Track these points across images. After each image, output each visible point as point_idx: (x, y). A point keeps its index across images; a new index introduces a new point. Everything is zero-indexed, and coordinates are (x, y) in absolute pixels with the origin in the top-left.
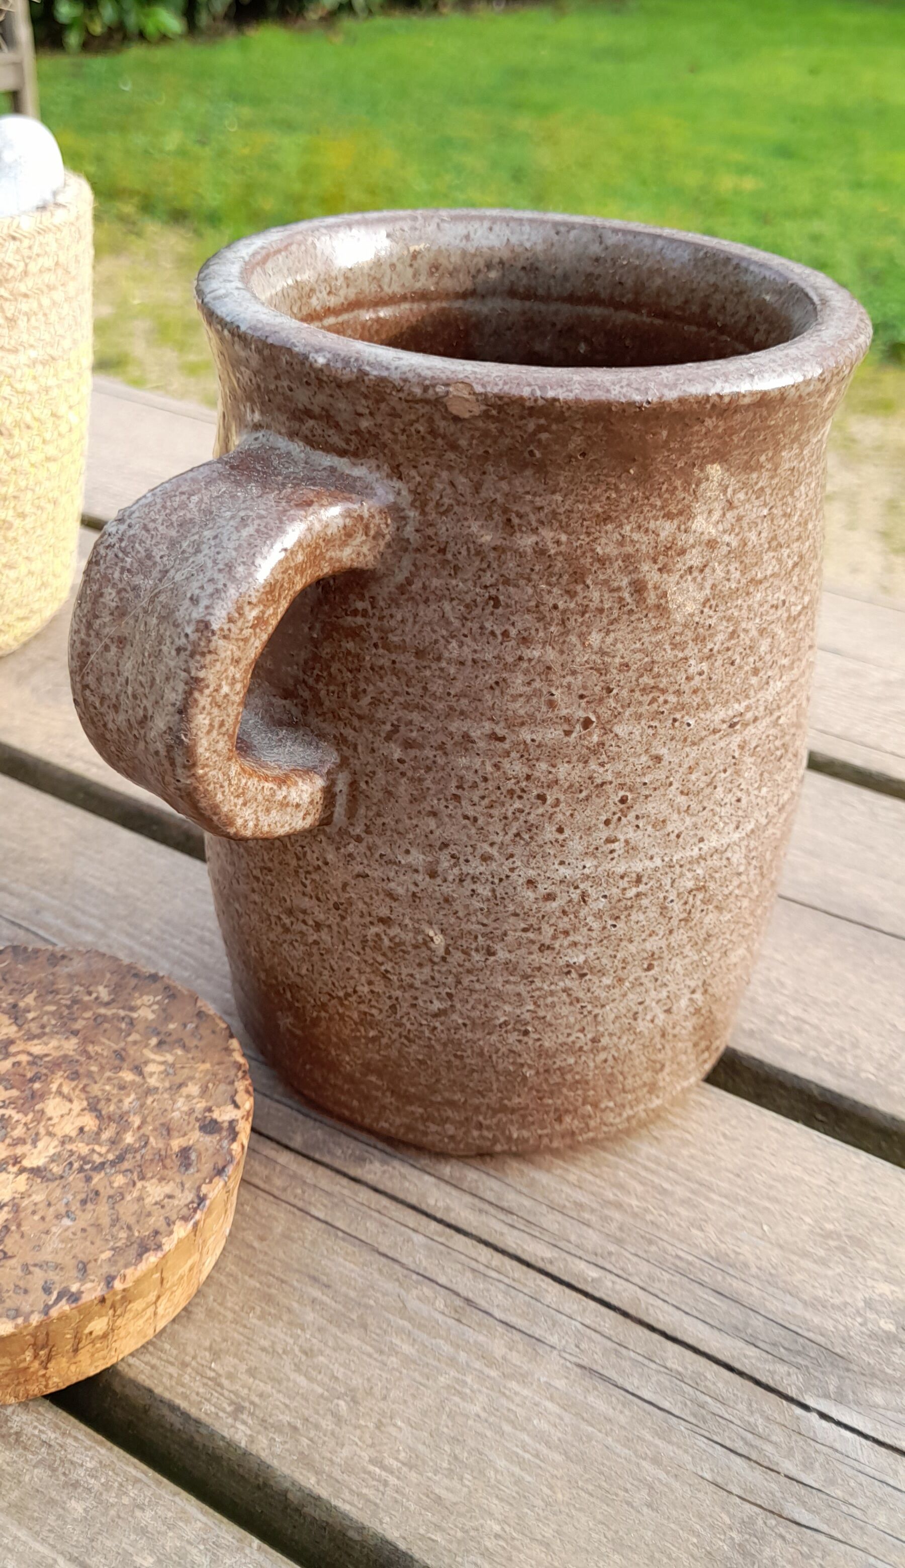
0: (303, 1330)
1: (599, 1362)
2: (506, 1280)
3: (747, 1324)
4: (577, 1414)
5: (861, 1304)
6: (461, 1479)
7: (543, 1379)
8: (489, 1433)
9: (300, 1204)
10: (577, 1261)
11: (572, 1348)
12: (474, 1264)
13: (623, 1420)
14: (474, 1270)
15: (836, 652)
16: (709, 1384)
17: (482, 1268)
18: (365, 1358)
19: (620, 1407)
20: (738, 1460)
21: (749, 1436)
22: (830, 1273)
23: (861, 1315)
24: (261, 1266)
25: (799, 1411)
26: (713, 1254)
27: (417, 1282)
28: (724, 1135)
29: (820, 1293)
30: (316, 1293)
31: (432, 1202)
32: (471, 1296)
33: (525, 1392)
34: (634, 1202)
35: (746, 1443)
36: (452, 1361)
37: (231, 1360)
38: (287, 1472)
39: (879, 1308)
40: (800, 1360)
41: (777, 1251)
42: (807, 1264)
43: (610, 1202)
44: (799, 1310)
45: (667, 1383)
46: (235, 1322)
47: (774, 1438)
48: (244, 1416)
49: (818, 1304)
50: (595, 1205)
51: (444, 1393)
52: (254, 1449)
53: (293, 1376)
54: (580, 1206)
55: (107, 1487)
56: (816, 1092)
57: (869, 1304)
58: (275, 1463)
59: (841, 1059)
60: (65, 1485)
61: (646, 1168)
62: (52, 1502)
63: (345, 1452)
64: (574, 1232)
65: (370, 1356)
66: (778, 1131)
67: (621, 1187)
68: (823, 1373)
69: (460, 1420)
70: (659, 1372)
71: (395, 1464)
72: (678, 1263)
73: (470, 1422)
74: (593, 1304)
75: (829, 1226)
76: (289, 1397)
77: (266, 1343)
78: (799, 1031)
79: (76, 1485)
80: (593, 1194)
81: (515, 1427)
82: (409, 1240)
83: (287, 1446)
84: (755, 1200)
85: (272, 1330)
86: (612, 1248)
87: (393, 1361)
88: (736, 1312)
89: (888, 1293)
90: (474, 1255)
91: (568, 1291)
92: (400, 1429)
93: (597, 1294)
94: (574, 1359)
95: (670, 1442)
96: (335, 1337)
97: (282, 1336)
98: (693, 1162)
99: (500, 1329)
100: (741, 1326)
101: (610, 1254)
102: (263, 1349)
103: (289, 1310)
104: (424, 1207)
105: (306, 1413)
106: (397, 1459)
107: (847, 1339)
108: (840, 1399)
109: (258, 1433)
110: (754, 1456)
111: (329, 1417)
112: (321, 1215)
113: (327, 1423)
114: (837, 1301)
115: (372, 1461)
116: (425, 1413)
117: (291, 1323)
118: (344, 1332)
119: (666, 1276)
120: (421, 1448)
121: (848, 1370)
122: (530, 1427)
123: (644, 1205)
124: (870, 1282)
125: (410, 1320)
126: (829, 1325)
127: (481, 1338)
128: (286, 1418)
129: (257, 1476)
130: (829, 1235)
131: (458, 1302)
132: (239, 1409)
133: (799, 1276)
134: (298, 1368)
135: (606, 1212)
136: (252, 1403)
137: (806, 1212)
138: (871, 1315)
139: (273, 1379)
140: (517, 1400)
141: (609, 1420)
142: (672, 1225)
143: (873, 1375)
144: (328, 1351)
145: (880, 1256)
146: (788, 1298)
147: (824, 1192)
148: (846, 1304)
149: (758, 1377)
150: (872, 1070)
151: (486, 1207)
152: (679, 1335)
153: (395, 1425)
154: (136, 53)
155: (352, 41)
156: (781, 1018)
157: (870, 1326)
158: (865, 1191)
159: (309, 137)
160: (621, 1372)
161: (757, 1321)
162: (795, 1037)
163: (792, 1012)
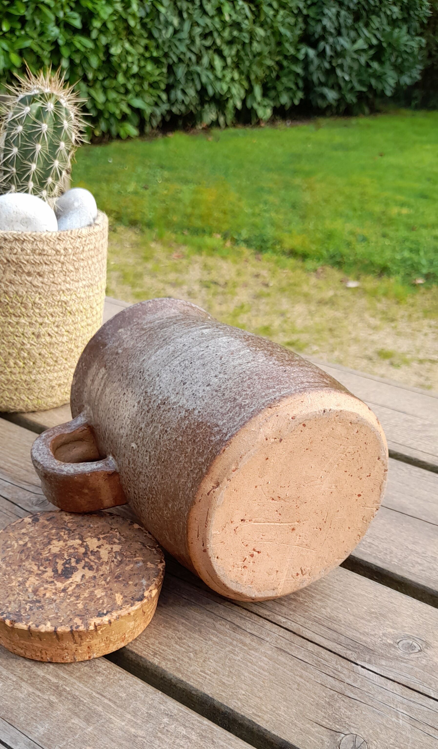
0: (178, 631)
1: (284, 647)
3: (339, 638)
4: (275, 662)
5: (381, 635)
6: (232, 678)
7: (263, 651)
8: (243, 665)
11: (274, 642)
12: (240, 615)
13: (290, 664)
14: (240, 617)
15: (404, 413)
16: (322, 655)
17: (243, 617)
18: (200, 641)
19: (290, 660)
20: (331, 678)
21: (335, 671)
22: (371, 624)
23: (380, 638)
25: (354, 665)
26: (328, 616)
27: (220, 619)
28: (337, 580)
29: (367, 631)
30: (183, 621)
32: (239, 625)
33: (257, 654)
34: (301, 599)
35: (334, 673)
36: (231, 644)
38: (172, 673)
39: (388, 636)
40: (356, 650)
41: (352, 617)
42: (363, 621)
43: (292, 599)
44: (358, 635)
45: (307, 654)
46: (155, 628)
47: (344, 672)
48: (157, 656)
49: (365, 634)
50: (286, 599)
51: (228, 653)
52: (160, 666)
53: (174, 645)
54: (281, 599)
55: (110, 674)
56: (374, 568)
57: (384, 635)
58: (168, 670)
59: (385, 557)
60: (95, 672)
62: (91, 677)
63: (192, 668)
64: (278, 607)
65: (202, 640)
66: (358, 579)
67: (297, 594)
68: (364, 654)
69: (232, 661)
70: (304, 651)
71: (209, 673)
72: (316, 619)
73: (236, 662)
74: (283, 629)
75: (373, 610)
76: (173, 651)
78: (370, 547)
79: (99, 672)
81: (252, 664)
82: (218, 606)
83: (171, 665)
84: (346, 600)
85: (168, 631)
87: (210, 643)
88: (335, 635)
89: (391, 632)
91: (274, 625)
93: (285, 626)
94: (274, 645)
95: (307, 671)
96: (190, 635)
97: (171, 633)
99: (249, 635)
100: (336, 639)
101: (291, 614)
102: (164, 637)
103: (174, 626)
105: (179, 656)
107: (374, 645)
108: (369, 662)
109: (162, 661)
110: (336, 677)
111: (187, 658)
113: (186, 660)
114: (372, 633)
115: (201, 671)
116: (220, 658)
117: (174, 630)
118: (193, 633)
119: (311, 622)
120: (218, 668)
121: (373, 654)
122: (257, 664)
123: (305, 600)
124: (385, 628)
125: (217, 631)
126: (369, 640)
127: (242, 638)
128: (172, 657)
129: (161, 674)
130: (373, 613)
131: (234, 626)
132: (155, 654)
133: (359, 625)
134: (176, 643)
135: (290, 601)
136: (160, 652)
137: (365, 606)
138: (384, 638)
139: (168, 646)
140: (253, 656)
141: (285, 664)
142: (314, 607)
143: (383, 656)
144: (187, 638)
145: (390, 620)
146: (355, 632)
147: (372, 599)
148: (376, 634)
149: (340, 654)
150: (397, 561)
152: (313, 640)
153: (210, 661)
154: (115, 145)
155: (217, 139)
156: (364, 543)
157: (383, 641)
158: (387, 600)
159: (195, 186)
160: (291, 650)
161: (342, 638)
162: (368, 549)
163: (368, 541)
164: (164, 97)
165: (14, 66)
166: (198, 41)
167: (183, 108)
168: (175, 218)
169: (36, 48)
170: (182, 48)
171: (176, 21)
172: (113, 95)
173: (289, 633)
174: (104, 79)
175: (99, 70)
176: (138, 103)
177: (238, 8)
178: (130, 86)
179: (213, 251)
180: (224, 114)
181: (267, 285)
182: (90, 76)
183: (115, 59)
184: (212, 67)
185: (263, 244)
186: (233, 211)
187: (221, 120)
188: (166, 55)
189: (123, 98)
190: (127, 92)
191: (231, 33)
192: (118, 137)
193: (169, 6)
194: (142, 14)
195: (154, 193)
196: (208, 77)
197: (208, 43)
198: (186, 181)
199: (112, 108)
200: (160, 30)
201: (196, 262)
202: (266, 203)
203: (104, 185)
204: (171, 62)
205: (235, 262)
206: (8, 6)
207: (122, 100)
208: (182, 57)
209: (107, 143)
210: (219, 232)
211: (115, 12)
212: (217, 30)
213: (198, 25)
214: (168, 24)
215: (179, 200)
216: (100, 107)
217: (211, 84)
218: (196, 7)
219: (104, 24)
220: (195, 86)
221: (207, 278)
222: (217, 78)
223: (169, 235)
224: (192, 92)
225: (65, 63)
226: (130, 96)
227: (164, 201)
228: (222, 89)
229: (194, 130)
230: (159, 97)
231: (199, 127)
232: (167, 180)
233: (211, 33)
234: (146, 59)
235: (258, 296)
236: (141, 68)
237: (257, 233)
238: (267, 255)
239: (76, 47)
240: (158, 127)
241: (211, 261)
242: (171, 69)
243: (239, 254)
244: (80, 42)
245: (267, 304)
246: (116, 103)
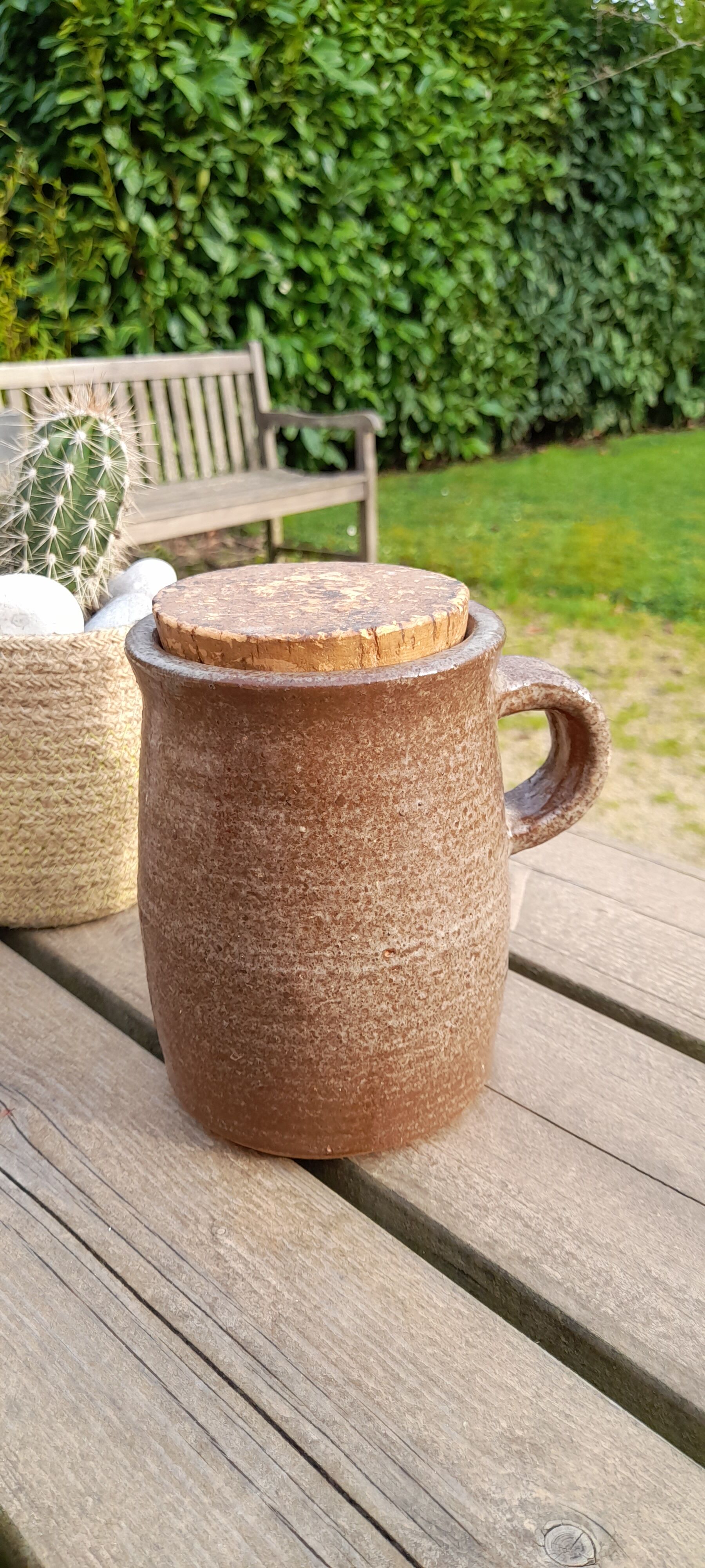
0: (89, 1439)
1: (288, 1508)
2: (248, 1429)
3: (416, 1501)
4: (253, 1546)
5: (516, 1503)
7: (240, 1513)
8: (182, 1546)
9: (129, 1343)
10: (307, 1424)
11: (272, 1493)
12: (230, 1412)
13: (285, 1558)
14: (228, 1417)
16: (363, 1543)
17: (233, 1416)
18: (122, 1469)
19: (287, 1548)
22: (503, 1472)
23: (511, 1512)
24: (82, 1385)
26: (414, 1438)
27: (184, 1418)
28: (467, 1342)
29: (486, 1487)
30: (109, 1412)
31: (221, 1358)
32: (216, 1436)
33: (223, 1520)
34: (371, 1385)
36: (181, 1485)
37: (33, 1452)
39: (530, 1509)
40: (444, 1540)
41: (467, 1445)
42: (484, 1460)
43: (352, 1381)
44: (464, 1499)
45: (332, 1536)
46: (46, 1423)
48: (21, 1495)
49: (481, 1497)
50: (340, 1382)
51: (164, 1508)
52: (17, 1521)
53: (67, 1472)
54: (329, 1380)
57: (522, 1504)
58: (25, 1535)
59: (590, 1292)
61: (393, 1358)
63: (76, 1538)
64: (315, 1399)
65: (125, 1468)
67: (366, 1370)
68: (458, 1554)
69: (166, 1531)
70: (329, 1525)
72: (384, 1441)
73: (173, 1535)
74: (303, 1460)
75: (519, 1433)
76: (57, 1488)
77: (59, 1443)
78: (566, 1264)
80: (343, 1373)
81: (203, 1546)
82: (192, 1384)
83: (40, 1524)
84: (468, 1399)
85: (69, 1435)
86: (338, 1418)
87: (140, 1475)
88: (411, 1489)
89: (543, 1498)
90: (233, 1405)
91: (289, 1446)
92: (121, 1528)
93: (310, 1454)
94: (270, 1502)
96: (108, 1448)
97: (72, 1440)
98: (432, 1360)
99: (227, 1466)
100: (410, 1502)
101: (335, 1422)
102: (56, 1448)
103: (86, 1422)
104: (214, 1361)
105: (64, 1501)
106: (109, 1551)
107: (491, 1529)
109: (26, 1509)
111: (77, 1509)
112: (139, 1354)
113: (74, 1513)
114: (497, 1496)
115: (91, 1550)
116: (144, 1521)
117: (82, 1432)
118: (116, 1446)
119: (370, 1449)
120: (130, 1547)
121: (480, 1556)
122: (214, 1548)
123: (379, 1388)
124: (531, 1486)
125: (166, 1446)
126: (482, 1516)
127: (210, 1471)
128: (48, 1503)
130: (515, 1439)
131: (206, 1439)
132: (21, 1489)
133: (475, 1470)
134: (72, 1468)
135: (347, 1388)
136: (31, 1486)
137: (504, 1416)
138: (520, 1514)
139: (52, 1471)
140: (214, 1525)
141: (275, 1557)
142: (393, 1409)
144: (99, 1458)
145: (549, 1466)
146: (458, 1486)
147: (528, 1403)
148: (503, 1500)
150: (613, 1305)
151: (259, 1368)
152: (358, 1500)
153: (119, 1525)
154: (456, 469)
155: (615, 452)
156: (556, 1251)
157: (515, 1523)
158: (561, 1407)
159: (573, 523)
160: (301, 1520)
161: (424, 1500)
162: (561, 1269)
163: (567, 1248)
164: (533, 396)
165: (308, 370)
166: (587, 314)
167: (562, 411)
168: (537, 573)
169: (342, 344)
170: (562, 326)
171: (552, 289)
172: (454, 400)
173: (314, 1471)
174: (442, 379)
175: (434, 366)
176: (492, 408)
177: (650, 263)
178: (480, 386)
179: (592, 620)
180: (629, 416)
181: (678, 673)
182: (421, 376)
183: (459, 351)
184: (608, 349)
185: (677, 608)
186: (630, 559)
187: (624, 423)
188: (537, 338)
189: (471, 403)
190: (476, 393)
191: (639, 298)
192: (461, 458)
193: (543, 270)
194: (501, 283)
195: (507, 537)
196: (602, 364)
197: (604, 315)
198: (559, 517)
199: (452, 418)
200: (527, 304)
201: (563, 639)
202: (685, 544)
203: (432, 529)
204: (542, 346)
205: (629, 637)
206: (306, 292)
207: (468, 406)
208: (561, 339)
209: (444, 468)
210: (605, 590)
211: (461, 285)
212: (615, 296)
213: (586, 290)
214: (540, 293)
215: (544, 546)
216: (434, 419)
217: (608, 373)
218: (585, 268)
219: (444, 304)
220: (582, 379)
221: (579, 662)
222: (617, 365)
223: (525, 599)
224: (576, 387)
225: (384, 361)
226: (481, 399)
227: (521, 549)
228: (624, 379)
229: (581, 442)
230: (526, 398)
231: (588, 436)
232: (529, 517)
233: (607, 302)
234: (506, 346)
235: (662, 691)
236: (498, 359)
237: (667, 590)
238: (685, 624)
239: (401, 339)
240: (524, 439)
241: (588, 637)
242: (544, 357)
243: (637, 624)
244: (408, 332)
245: (676, 703)
246: (458, 410)
